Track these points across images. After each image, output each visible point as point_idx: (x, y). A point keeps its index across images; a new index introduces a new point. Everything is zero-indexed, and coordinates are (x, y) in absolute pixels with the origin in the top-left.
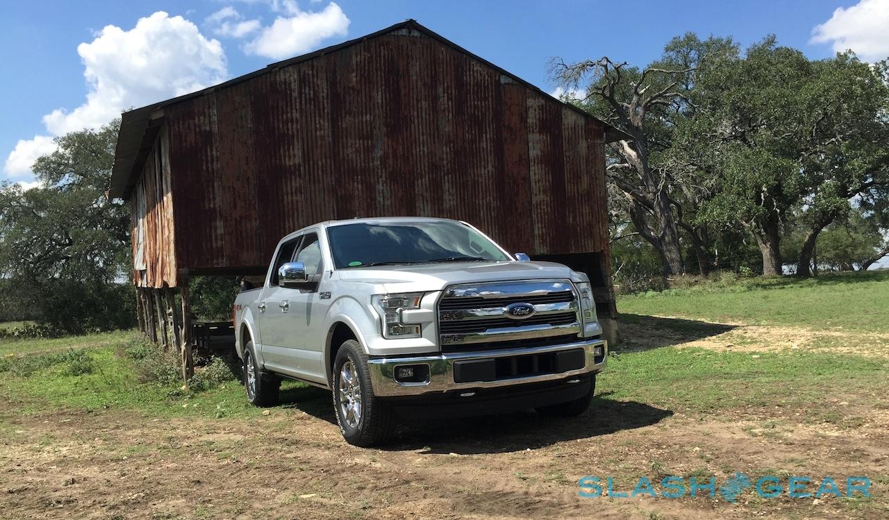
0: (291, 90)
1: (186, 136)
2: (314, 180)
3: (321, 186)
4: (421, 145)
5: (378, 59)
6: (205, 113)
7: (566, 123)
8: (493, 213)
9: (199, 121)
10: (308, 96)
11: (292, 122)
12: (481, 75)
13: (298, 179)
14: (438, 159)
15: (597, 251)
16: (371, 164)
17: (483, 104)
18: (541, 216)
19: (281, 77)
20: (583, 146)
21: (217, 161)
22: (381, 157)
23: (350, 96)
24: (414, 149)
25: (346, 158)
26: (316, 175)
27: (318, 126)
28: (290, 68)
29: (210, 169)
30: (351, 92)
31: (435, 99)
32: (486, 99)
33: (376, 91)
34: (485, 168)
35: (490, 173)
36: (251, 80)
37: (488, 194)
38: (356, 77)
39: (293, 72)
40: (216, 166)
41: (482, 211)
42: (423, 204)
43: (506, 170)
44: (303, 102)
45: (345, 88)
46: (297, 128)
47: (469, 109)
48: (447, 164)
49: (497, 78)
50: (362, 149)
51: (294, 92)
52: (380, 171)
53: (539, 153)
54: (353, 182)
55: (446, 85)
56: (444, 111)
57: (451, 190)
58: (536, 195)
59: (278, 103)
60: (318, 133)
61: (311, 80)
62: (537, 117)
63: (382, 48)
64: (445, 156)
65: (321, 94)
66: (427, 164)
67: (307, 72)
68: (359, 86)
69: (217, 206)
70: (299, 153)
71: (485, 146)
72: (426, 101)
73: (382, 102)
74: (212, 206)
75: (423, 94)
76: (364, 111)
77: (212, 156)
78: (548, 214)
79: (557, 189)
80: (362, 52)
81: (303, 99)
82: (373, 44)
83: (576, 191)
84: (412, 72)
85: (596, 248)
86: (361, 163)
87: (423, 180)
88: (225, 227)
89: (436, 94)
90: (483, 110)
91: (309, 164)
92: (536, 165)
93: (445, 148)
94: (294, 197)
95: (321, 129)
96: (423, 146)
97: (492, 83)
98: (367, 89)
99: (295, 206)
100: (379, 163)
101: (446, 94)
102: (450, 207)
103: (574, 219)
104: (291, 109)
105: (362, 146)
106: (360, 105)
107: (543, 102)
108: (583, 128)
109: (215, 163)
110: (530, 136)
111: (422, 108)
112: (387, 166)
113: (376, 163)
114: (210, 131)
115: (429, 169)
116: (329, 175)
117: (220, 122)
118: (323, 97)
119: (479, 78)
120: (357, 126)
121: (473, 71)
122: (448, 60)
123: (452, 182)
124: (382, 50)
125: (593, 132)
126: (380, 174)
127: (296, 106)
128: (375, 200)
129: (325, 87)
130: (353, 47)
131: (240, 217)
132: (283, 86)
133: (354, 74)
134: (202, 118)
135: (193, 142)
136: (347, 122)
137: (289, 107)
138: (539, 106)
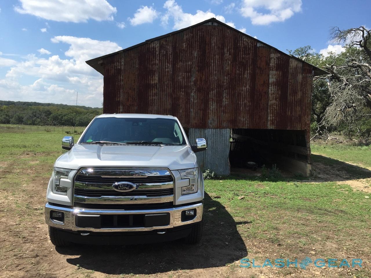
0: (156, 51)
1: (111, 70)
2: (163, 90)
3: (166, 93)
4: (214, 76)
5: (197, 36)
6: (119, 61)
7: (291, 66)
8: (247, 108)
9: (116, 64)
10: (163, 54)
11: (155, 65)
12: (247, 42)
13: (156, 90)
14: (221, 82)
15: (302, 130)
16: (189, 84)
17: (247, 57)
18: (273, 111)
19: (152, 45)
20: (300, 77)
21: (122, 81)
22: (194, 80)
23: (182, 53)
24: (210, 78)
25: (178, 81)
26: (164, 89)
27: (166, 67)
28: (156, 42)
29: (119, 85)
30: (183, 51)
31: (223, 54)
32: (249, 54)
33: (194, 51)
34: (245, 87)
35: (248, 89)
36: (139, 47)
37: (245, 99)
38: (186, 45)
39: (157, 43)
40: (122, 83)
41: (241, 107)
42: (212, 103)
43: (256, 88)
44: (161, 56)
45: (180, 50)
46: (157, 68)
47: (240, 59)
48: (226, 84)
49: (255, 44)
50: (186, 77)
51: (157, 52)
52: (193, 87)
53: (275, 80)
54: (180, 92)
55: (229, 48)
56: (227, 60)
57: (227, 97)
58: (271, 100)
59: (150, 57)
60: (166, 70)
61: (165, 46)
62: (276, 63)
63: (199, 31)
64: (225, 81)
65: (169, 53)
66: (216, 84)
67: (163, 43)
68: (187, 49)
69: (121, 100)
70: (157, 78)
71: (246, 77)
72: (218, 55)
73: (197, 56)
74: (119, 99)
75: (217, 52)
76: (188, 60)
77: (120, 79)
78: (276, 110)
79: (283, 98)
80: (189, 34)
81: (161, 55)
82: (195, 30)
83: (293, 99)
84: (212, 42)
85: (302, 128)
86: (184, 84)
87: (214, 92)
88: (123, 109)
89: (223, 52)
90: (247, 59)
91: (161, 83)
92: (272, 86)
93: (225, 77)
94: (153, 97)
95: (168, 68)
96: (215, 76)
97: (252, 47)
98: (190, 50)
99: (153, 101)
100: (193, 83)
101: (228, 52)
102: (226, 105)
103: (291, 113)
104: (155, 59)
105: (186, 76)
106: (186, 57)
107: (279, 55)
108: (301, 68)
109: (121, 82)
110: (271, 72)
111: (216, 59)
112: (197, 85)
113: (191, 83)
114: (121, 68)
115: (217, 86)
116: (169, 88)
117: (125, 65)
118: (170, 54)
119: (246, 44)
120: (184, 67)
121: (243, 41)
122: (231, 36)
123: (228, 93)
124: (199, 32)
125: (306, 70)
126: (193, 88)
127: (157, 58)
128: (190, 100)
129: (171, 49)
130: (185, 31)
131: (130, 105)
132: (153, 49)
133: (184, 44)
134: (117, 63)
135: (113, 73)
136: (180, 65)
137: (154, 58)
138: (277, 57)
